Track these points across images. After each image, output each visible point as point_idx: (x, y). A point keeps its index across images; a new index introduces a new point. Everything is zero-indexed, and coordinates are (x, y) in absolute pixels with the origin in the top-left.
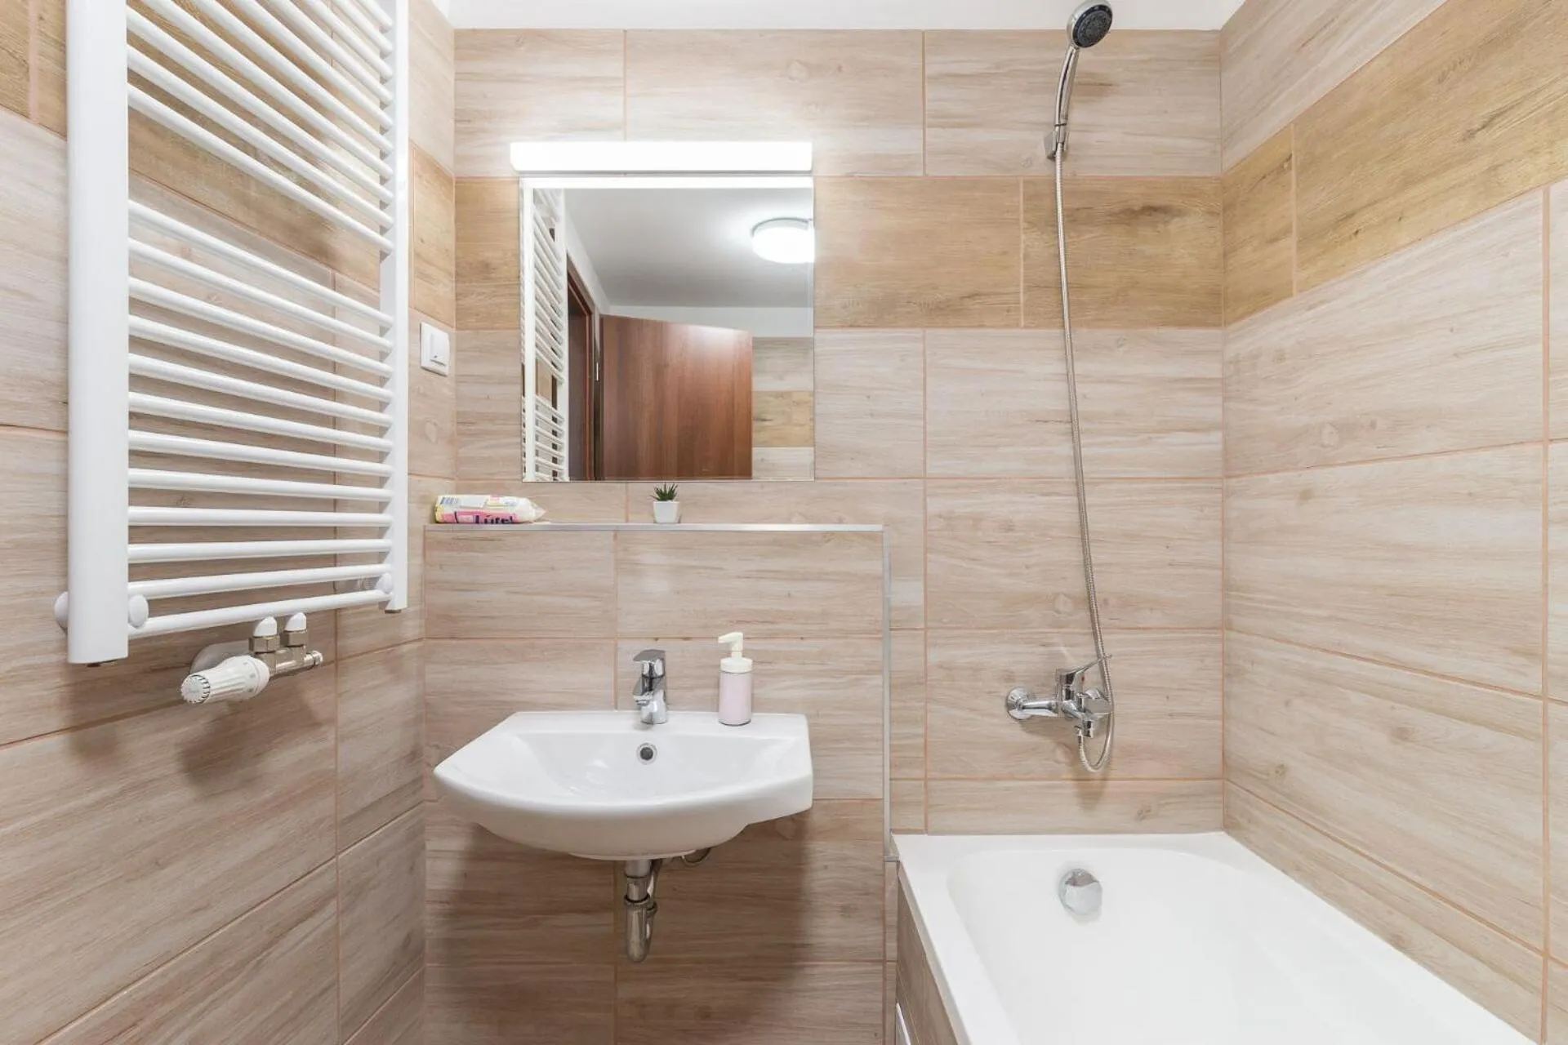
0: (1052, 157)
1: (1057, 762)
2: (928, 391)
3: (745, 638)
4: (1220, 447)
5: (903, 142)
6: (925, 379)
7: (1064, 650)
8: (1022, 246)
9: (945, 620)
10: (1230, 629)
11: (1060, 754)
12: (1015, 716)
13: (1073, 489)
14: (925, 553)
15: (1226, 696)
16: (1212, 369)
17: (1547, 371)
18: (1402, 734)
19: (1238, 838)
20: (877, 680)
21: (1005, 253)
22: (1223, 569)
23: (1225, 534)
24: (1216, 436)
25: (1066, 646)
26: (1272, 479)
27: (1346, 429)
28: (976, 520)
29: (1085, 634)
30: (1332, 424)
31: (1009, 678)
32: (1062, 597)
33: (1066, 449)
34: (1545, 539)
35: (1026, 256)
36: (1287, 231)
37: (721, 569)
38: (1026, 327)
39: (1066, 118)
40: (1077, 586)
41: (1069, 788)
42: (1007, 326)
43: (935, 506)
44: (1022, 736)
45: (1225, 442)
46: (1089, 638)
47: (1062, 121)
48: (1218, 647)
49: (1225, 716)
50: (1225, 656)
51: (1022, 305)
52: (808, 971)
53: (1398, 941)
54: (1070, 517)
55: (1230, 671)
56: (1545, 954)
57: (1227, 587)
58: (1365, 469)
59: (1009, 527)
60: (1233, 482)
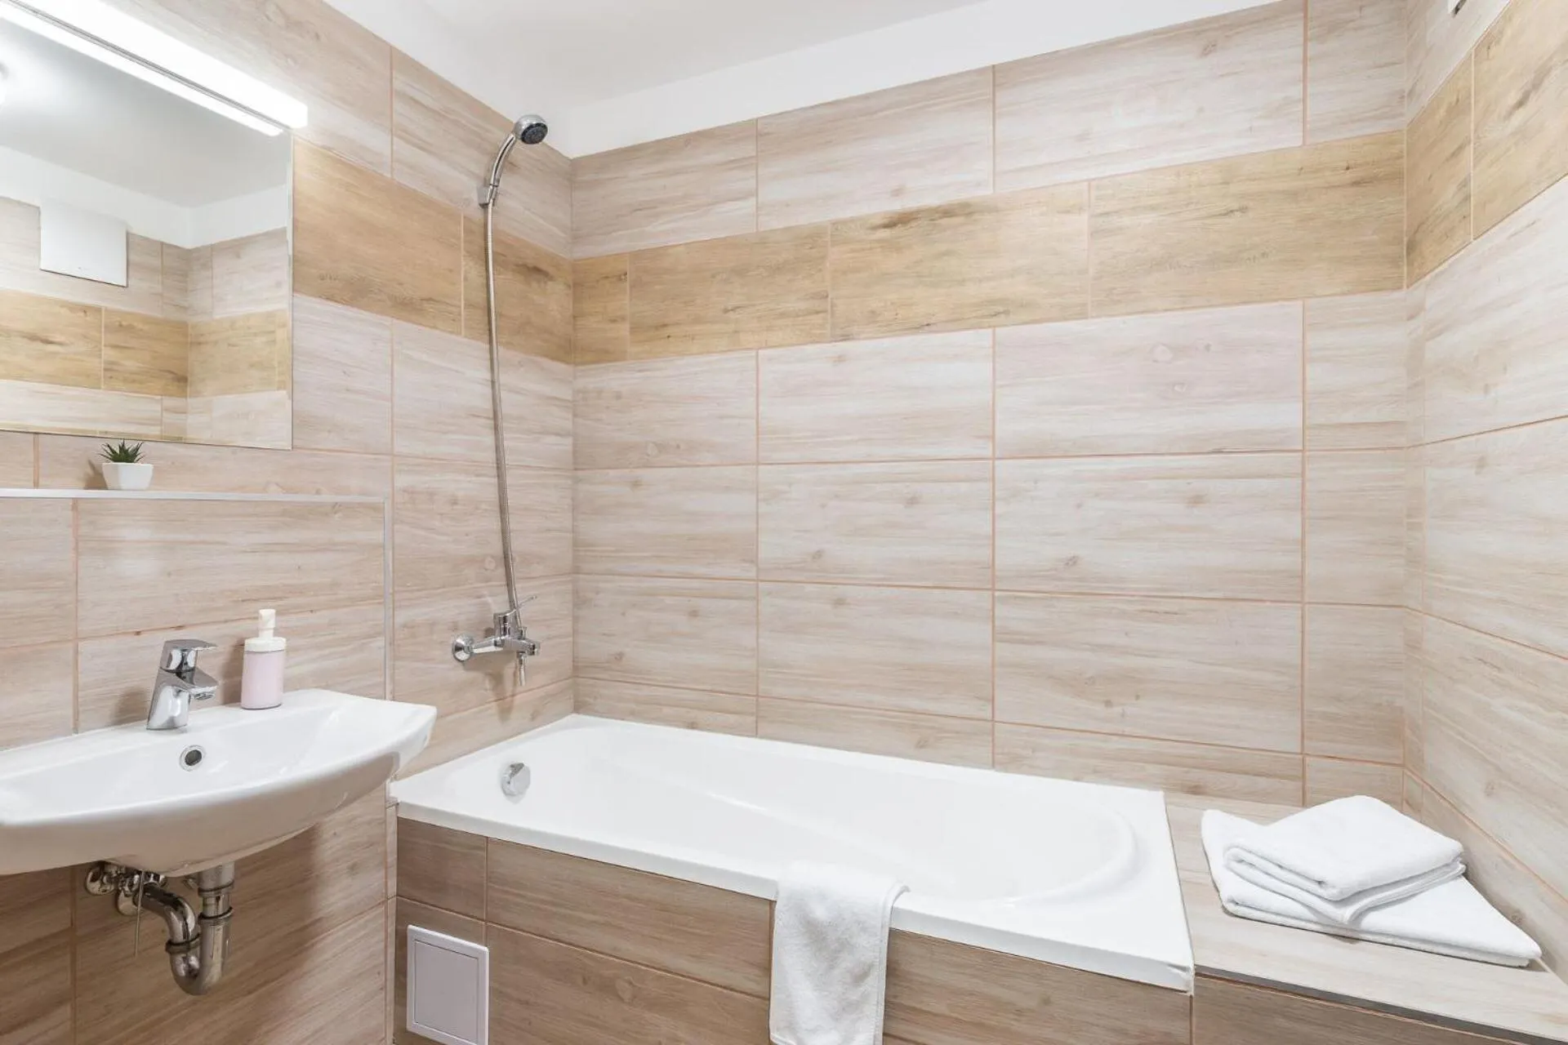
0: (484, 206)
1: (486, 690)
2: (395, 375)
3: (278, 613)
4: (570, 448)
5: (376, 141)
6: (392, 365)
7: (489, 600)
8: (463, 269)
9: (408, 584)
10: (578, 573)
11: (488, 684)
12: (459, 658)
13: (495, 472)
14: (393, 525)
15: (576, 619)
16: (565, 393)
17: (758, 434)
18: (694, 614)
19: (586, 713)
20: (380, 642)
21: (451, 271)
22: (573, 532)
23: (575, 508)
24: (569, 441)
25: (491, 596)
26: (612, 473)
27: (662, 447)
28: (431, 495)
29: (501, 586)
30: (654, 443)
31: (455, 628)
32: (489, 559)
33: (489, 440)
34: (757, 508)
35: (466, 279)
36: (623, 319)
37: (224, 543)
38: (466, 337)
39: (498, 181)
40: (497, 548)
41: (493, 708)
42: (452, 333)
43: (402, 481)
44: (461, 674)
45: (575, 445)
46: (505, 589)
47: (496, 184)
48: (570, 587)
49: (575, 632)
50: (576, 592)
51: (463, 318)
52: (319, 946)
53: (692, 726)
54: (492, 494)
55: (579, 601)
56: (757, 695)
57: (576, 544)
58: (673, 472)
59: (454, 502)
60: (580, 474)
